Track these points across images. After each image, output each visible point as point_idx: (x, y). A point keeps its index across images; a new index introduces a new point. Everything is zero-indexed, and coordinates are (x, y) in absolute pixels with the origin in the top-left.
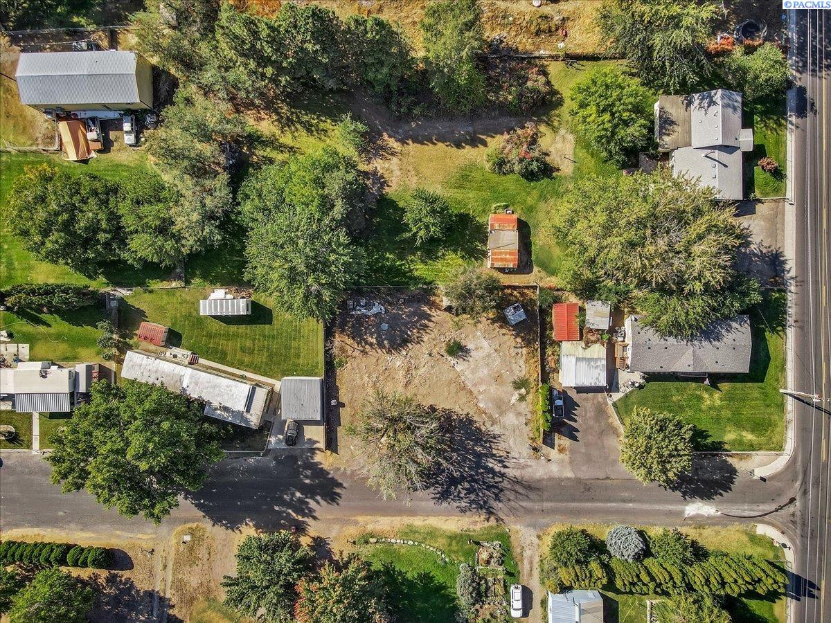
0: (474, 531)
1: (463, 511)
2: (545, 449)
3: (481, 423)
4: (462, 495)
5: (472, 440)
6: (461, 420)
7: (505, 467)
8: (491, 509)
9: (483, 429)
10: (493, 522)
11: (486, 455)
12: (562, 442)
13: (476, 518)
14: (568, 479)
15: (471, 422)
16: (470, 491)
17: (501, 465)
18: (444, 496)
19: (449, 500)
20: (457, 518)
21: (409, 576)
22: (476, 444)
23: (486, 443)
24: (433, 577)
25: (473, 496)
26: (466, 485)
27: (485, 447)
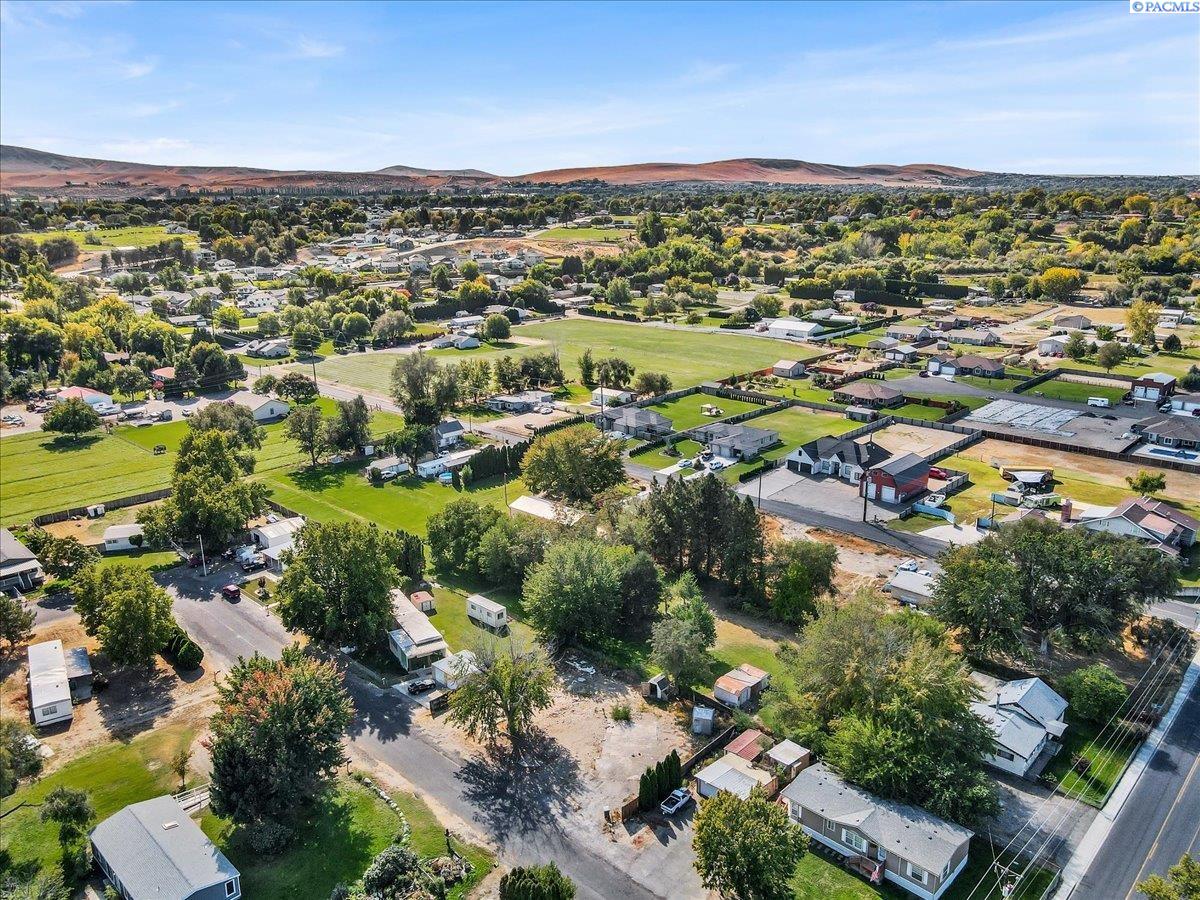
0: (463, 841)
1: (476, 819)
2: (621, 829)
3: (583, 773)
4: (493, 807)
5: (558, 779)
6: (567, 761)
7: (564, 815)
8: (504, 837)
9: (580, 777)
10: (494, 846)
11: (557, 797)
12: (646, 836)
13: (480, 835)
14: (615, 868)
15: (575, 766)
16: (504, 809)
17: (561, 812)
18: (475, 797)
19: (476, 803)
20: (461, 820)
21: (352, 828)
22: (557, 784)
23: (568, 788)
24: (372, 844)
25: (501, 815)
26: (507, 804)
27: (562, 789)
